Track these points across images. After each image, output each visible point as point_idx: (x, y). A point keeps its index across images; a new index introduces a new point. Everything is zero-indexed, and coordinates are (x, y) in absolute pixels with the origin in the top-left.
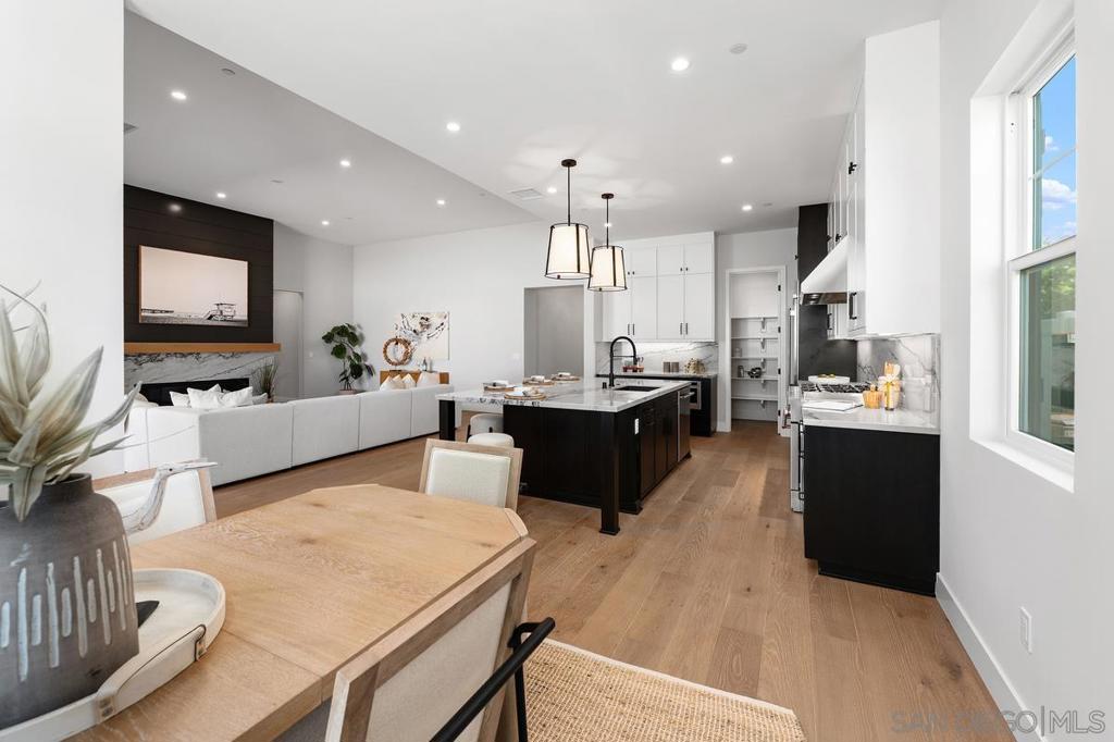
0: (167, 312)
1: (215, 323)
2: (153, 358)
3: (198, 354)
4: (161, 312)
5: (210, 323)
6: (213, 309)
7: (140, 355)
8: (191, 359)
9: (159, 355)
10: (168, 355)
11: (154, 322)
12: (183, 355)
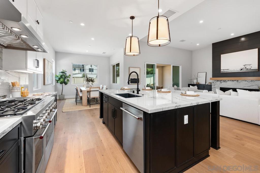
0: (227, 69)
1: (243, 71)
2: (225, 81)
3: (238, 80)
4: (226, 70)
5: (241, 71)
6: (242, 67)
7: (221, 80)
8: (235, 82)
9: (226, 80)
10: (228, 80)
11: (224, 72)
12: (233, 81)
